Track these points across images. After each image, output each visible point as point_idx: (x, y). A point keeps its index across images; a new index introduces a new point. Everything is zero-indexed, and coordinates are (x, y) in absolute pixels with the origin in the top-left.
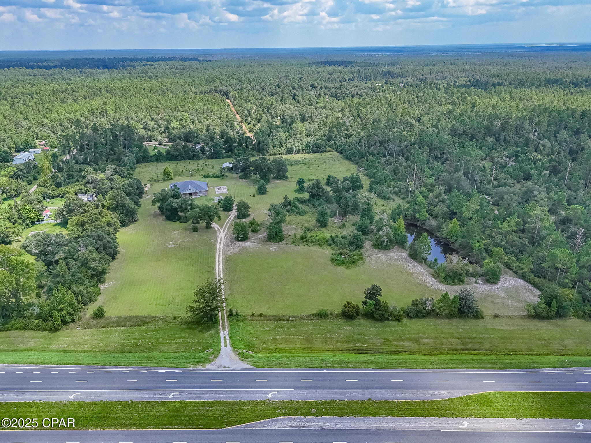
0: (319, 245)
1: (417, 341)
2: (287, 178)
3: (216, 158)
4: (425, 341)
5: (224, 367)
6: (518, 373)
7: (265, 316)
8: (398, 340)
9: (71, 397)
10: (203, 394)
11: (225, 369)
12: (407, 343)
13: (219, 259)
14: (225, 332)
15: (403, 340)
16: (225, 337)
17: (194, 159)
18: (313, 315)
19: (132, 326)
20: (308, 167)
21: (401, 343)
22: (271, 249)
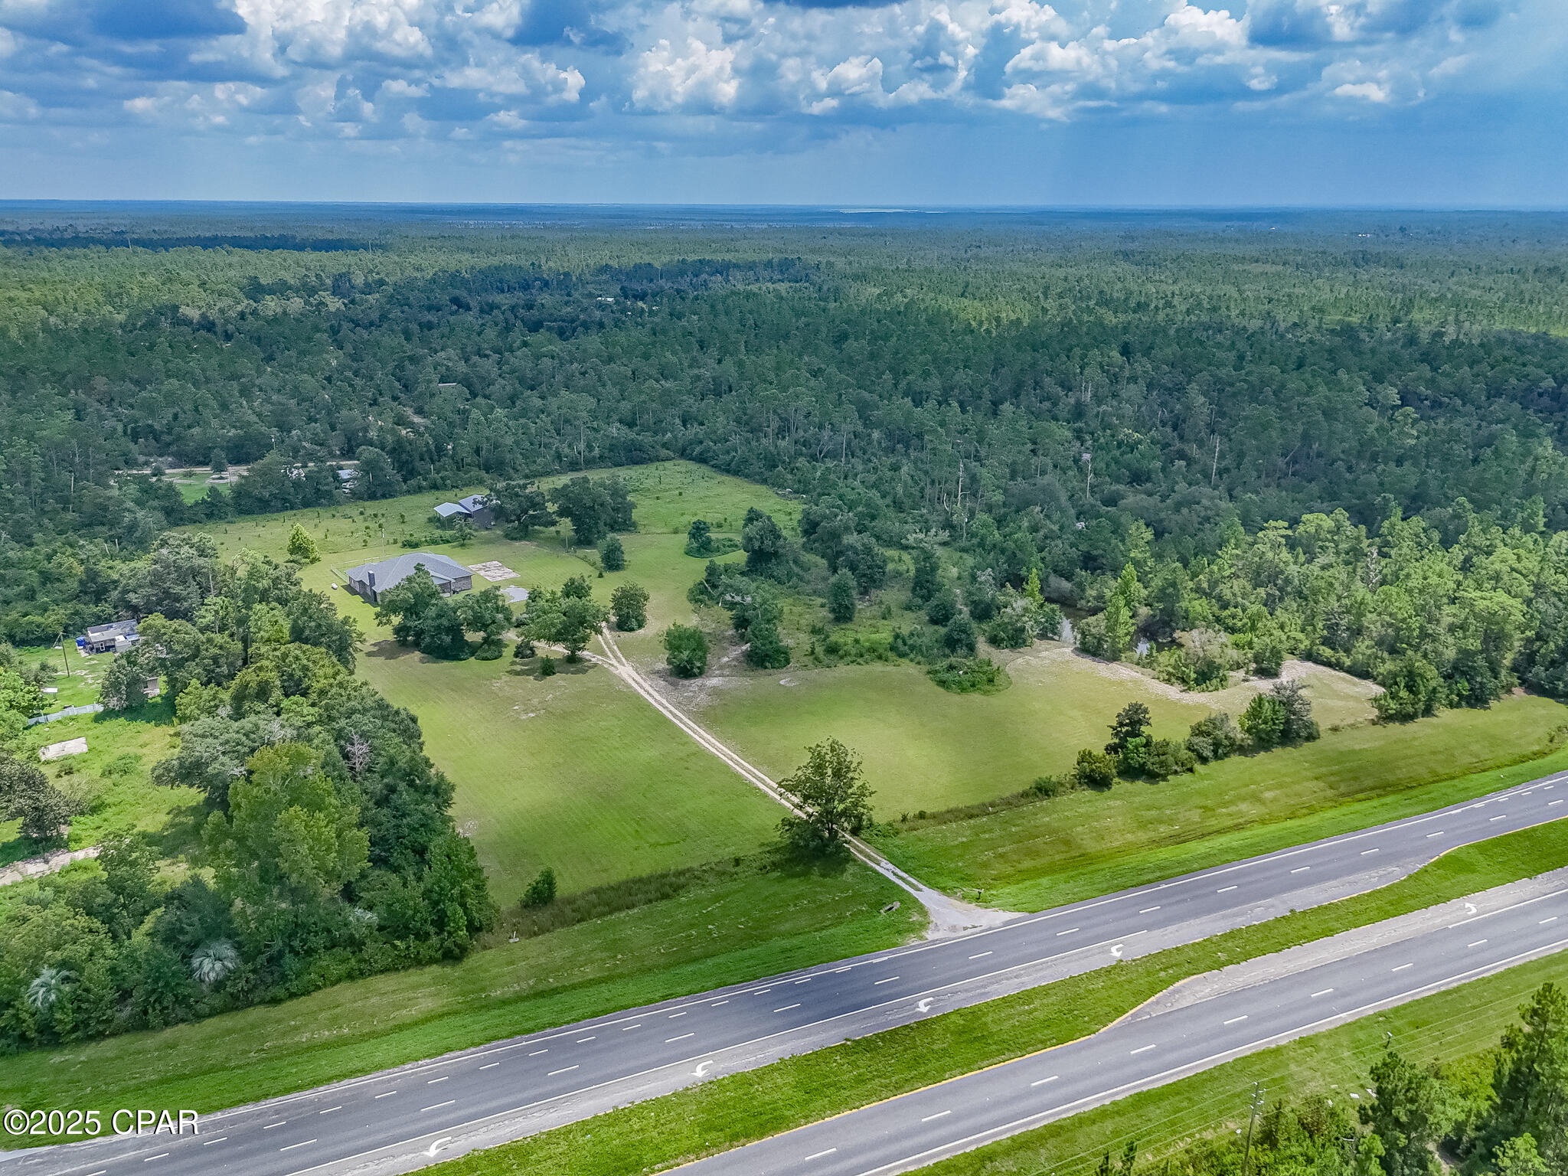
0: (880, 657)
1: (1256, 798)
2: (634, 525)
3: (384, 496)
4: (1268, 795)
5: (965, 929)
6: (1459, 811)
7: (934, 816)
8: (1225, 805)
9: (700, 1073)
10: (984, 987)
11: (969, 931)
12: (1244, 807)
13: (685, 724)
14: (882, 864)
15: (1232, 802)
16: (895, 874)
17: (320, 505)
18: (1025, 795)
19: (650, 901)
20: (658, 498)
21: (1233, 809)
22: (782, 682)
